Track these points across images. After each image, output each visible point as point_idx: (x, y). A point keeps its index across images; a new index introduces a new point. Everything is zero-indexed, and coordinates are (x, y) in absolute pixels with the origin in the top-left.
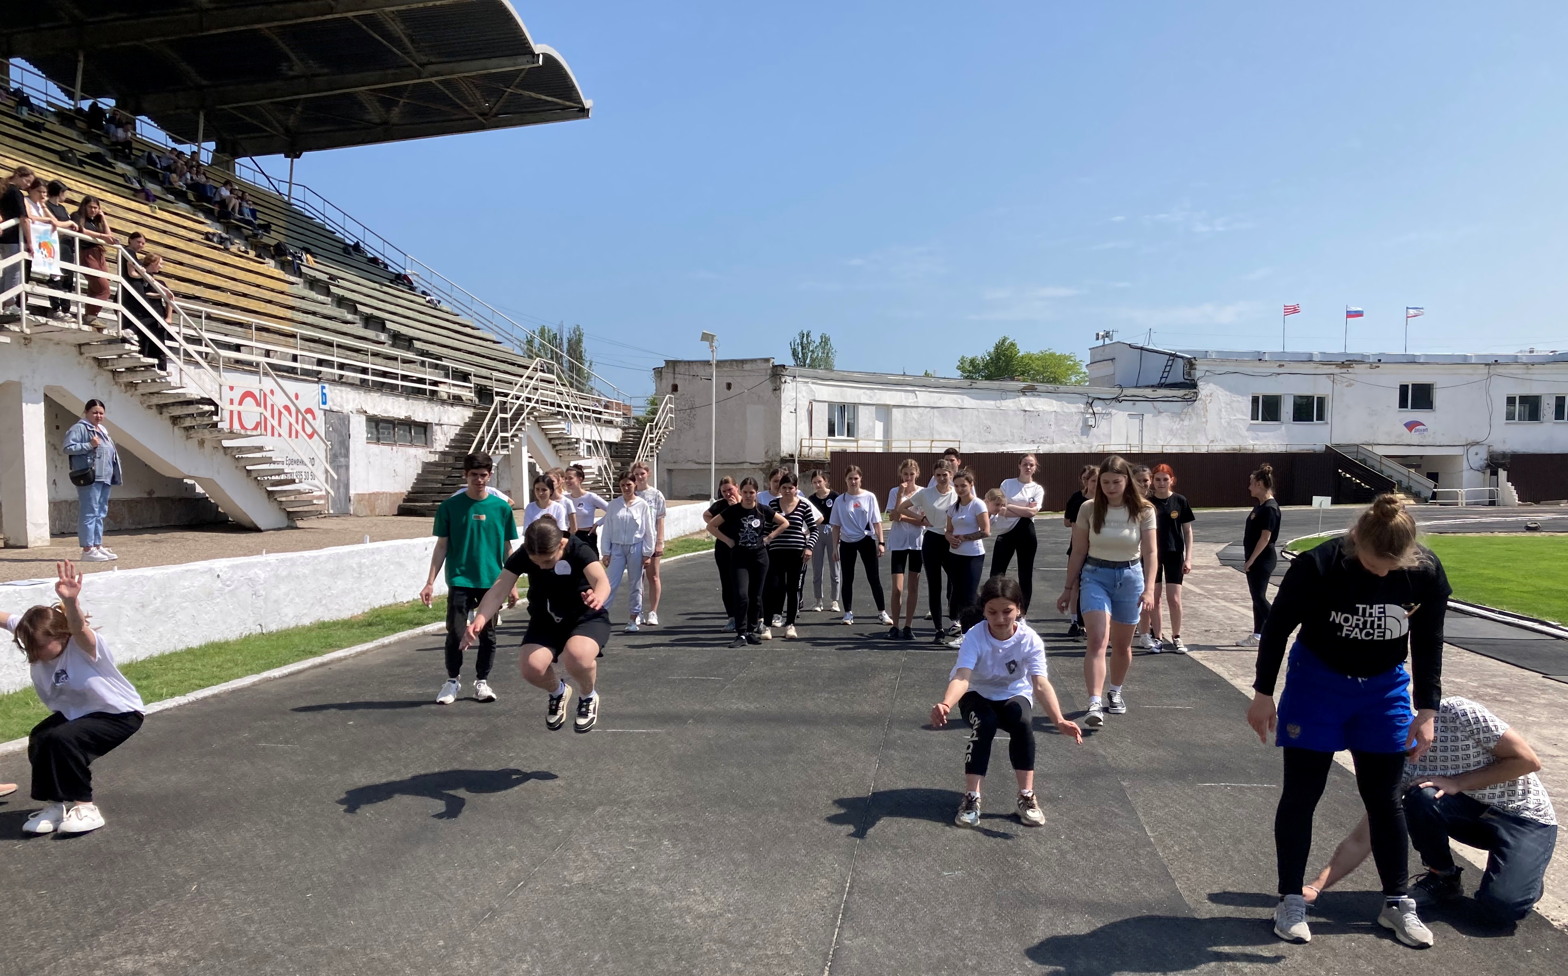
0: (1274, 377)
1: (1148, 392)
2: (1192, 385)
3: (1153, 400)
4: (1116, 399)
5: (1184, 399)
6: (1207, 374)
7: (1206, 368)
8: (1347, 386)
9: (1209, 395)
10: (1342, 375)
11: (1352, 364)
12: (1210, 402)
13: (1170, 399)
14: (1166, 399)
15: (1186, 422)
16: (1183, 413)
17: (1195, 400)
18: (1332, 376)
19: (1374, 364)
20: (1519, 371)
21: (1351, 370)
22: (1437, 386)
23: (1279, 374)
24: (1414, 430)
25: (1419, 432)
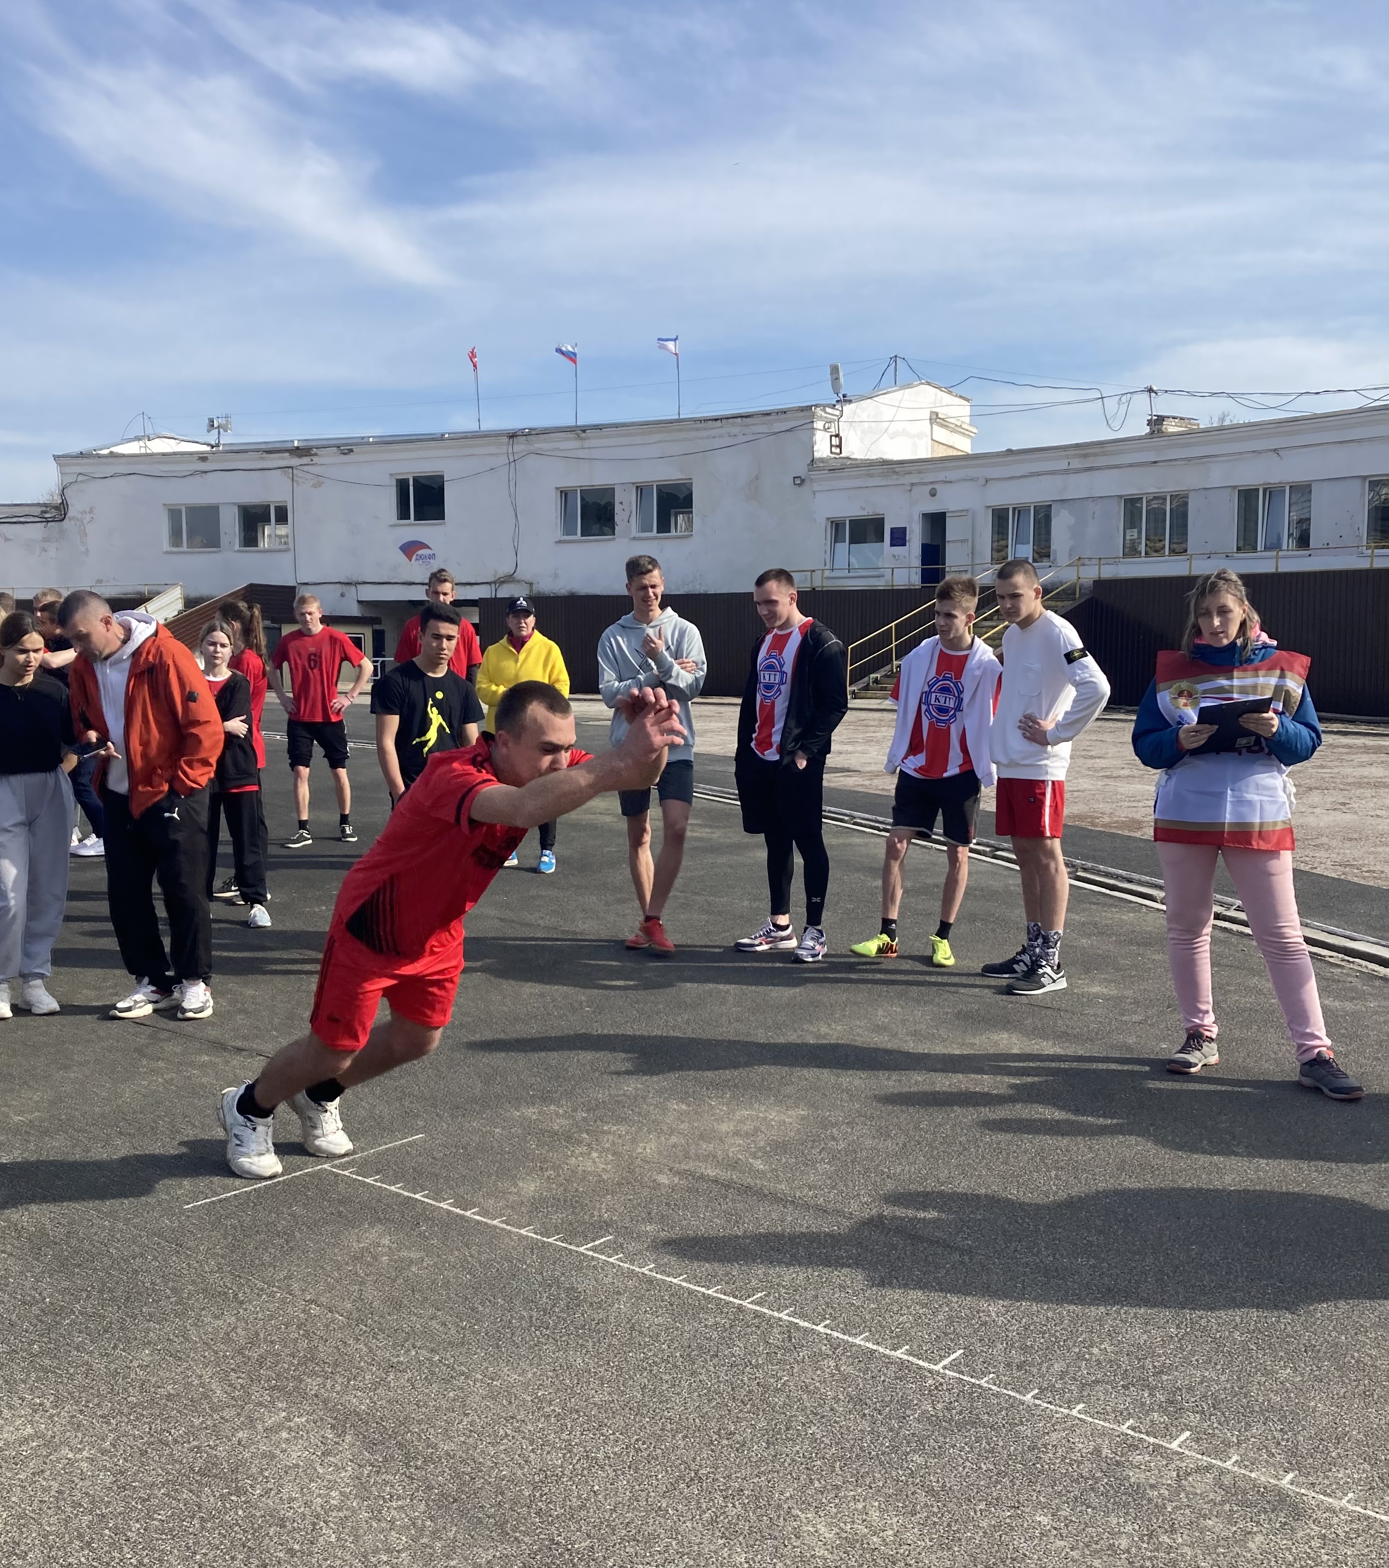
0: (198, 478)
5: (44, 519)
6: (81, 478)
8: (315, 486)
9: (87, 510)
10: (306, 468)
11: (311, 449)
12: (90, 522)
13: (22, 519)
14: (14, 520)
15: (52, 553)
16: (45, 540)
17: (63, 520)
18: (290, 470)
19: (346, 448)
20: (570, 444)
21: (315, 459)
22: (446, 477)
23: (206, 472)
24: (414, 557)
25: (421, 561)
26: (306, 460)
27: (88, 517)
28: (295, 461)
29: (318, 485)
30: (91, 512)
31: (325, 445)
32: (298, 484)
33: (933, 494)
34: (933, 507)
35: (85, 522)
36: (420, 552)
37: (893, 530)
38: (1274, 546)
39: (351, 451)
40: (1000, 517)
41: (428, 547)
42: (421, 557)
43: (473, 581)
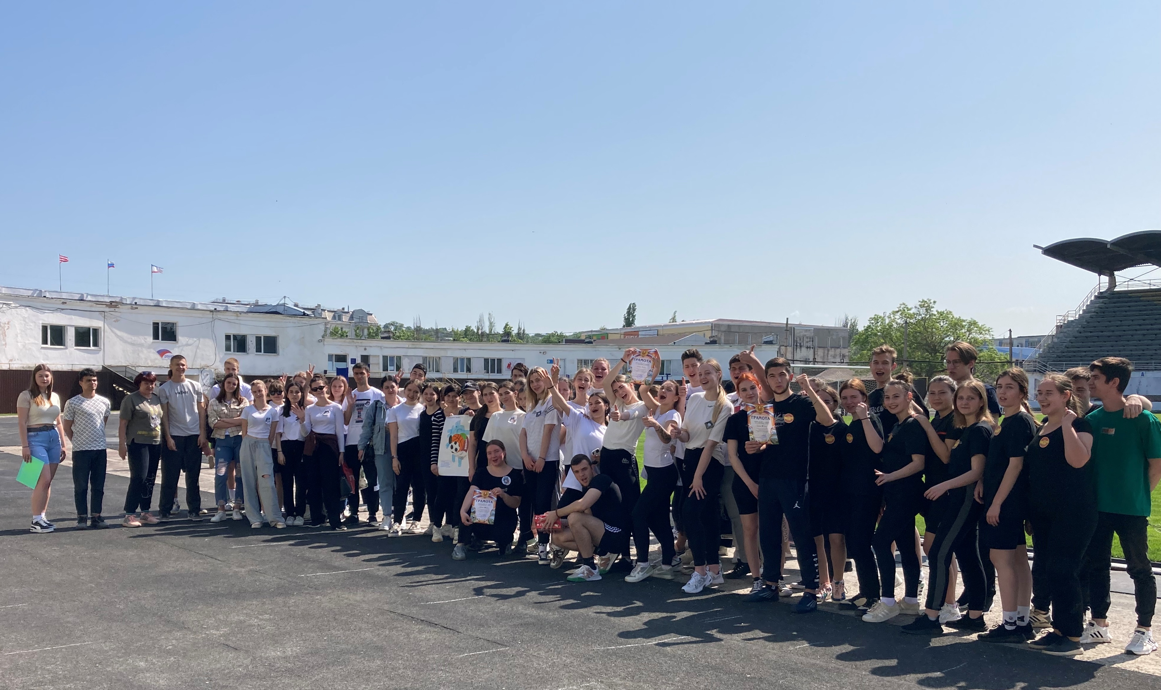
0: (58, 312)
6: (5, 306)
7: (4, 301)
8: (115, 321)
10: (110, 312)
11: (117, 305)
12: (8, 329)
18: (103, 312)
19: (135, 306)
21: (117, 310)
22: (179, 324)
23: (63, 309)
24: (164, 356)
26: (112, 309)
27: (7, 326)
28: (107, 309)
29: (117, 321)
32: (107, 320)
33: (365, 349)
34: (365, 353)
35: (6, 329)
36: (166, 354)
37: (352, 359)
38: (462, 371)
39: (137, 308)
40: (385, 358)
41: (169, 353)
42: (166, 357)
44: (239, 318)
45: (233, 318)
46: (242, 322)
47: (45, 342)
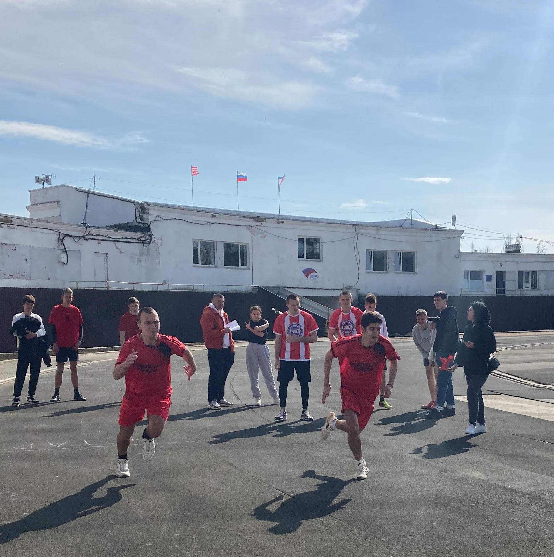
0: (208, 226)
1: (111, 233)
2: (146, 229)
3: (115, 241)
4: (84, 237)
5: (140, 242)
6: (158, 218)
7: (157, 213)
8: (262, 237)
9: (160, 238)
10: (258, 227)
11: (265, 219)
12: (161, 245)
13: (129, 240)
14: (126, 240)
15: (143, 263)
16: (141, 254)
17: (149, 243)
18: (251, 227)
19: (280, 220)
20: (373, 232)
21: (264, 224)
22: (323, 240)
23: (212, 223)
24: (309, 276)
25: (312, 278)
26: (259, 223)
27: (160, 242)
28: (254, 223)
29: (263, 237)
30: (161, 239)
31: (271, 217)
32: (254, 235)
33: (501, 265)
34: (500, 269)
35: (159, 246)
36: (311, 274)
37: (488, 276)
39: (283, 222)
40: (520, 273)
41: (315, 272)
42: (312, 276)
43: (334, 288)
44: (380, 232)
45: (374, 232)
46: (382, 237)
47: (196, 261)
